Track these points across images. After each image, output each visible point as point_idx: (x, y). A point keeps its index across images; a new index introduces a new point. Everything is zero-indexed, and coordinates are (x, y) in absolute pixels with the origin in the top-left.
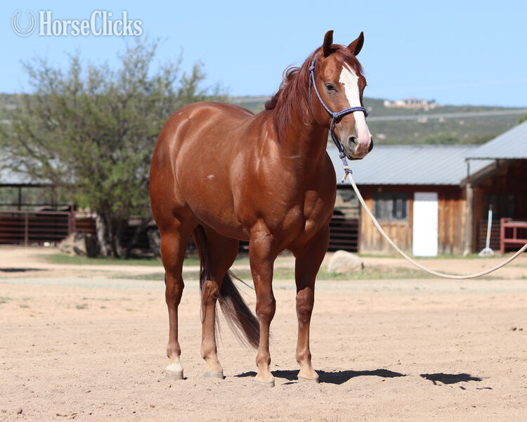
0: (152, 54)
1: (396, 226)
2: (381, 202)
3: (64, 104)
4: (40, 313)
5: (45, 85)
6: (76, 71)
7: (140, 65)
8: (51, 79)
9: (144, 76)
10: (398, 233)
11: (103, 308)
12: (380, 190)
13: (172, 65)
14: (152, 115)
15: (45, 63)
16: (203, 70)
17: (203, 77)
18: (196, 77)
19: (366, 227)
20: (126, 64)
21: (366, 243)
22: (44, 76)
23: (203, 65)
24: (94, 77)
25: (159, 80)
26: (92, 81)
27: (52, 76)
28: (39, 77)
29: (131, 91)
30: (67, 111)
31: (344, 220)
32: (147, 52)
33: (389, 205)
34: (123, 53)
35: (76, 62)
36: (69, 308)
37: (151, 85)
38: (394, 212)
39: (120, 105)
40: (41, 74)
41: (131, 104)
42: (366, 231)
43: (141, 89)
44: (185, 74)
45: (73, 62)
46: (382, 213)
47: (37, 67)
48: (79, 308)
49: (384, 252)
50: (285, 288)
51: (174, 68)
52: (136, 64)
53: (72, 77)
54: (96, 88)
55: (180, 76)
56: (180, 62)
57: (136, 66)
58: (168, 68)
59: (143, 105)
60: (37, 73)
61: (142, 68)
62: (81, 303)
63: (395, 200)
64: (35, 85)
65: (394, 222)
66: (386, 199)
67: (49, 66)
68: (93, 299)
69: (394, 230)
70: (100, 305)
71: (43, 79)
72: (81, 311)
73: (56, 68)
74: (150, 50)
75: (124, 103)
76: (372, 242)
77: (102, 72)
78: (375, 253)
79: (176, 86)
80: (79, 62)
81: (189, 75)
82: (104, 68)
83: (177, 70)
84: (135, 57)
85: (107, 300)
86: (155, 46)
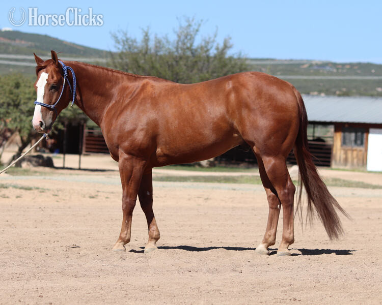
0: (197, 31)
1: (356, 150)
2: (347, 134)
3: (137, 62)
4: (64, 200)
5: (126, 49)
6: (146, 40)
7: (189, 37)
8: (130, 45)
9: (191, 45)
10: (357, 156)
11: (107, 198)
12: (346, 126)
13: (210, 38)
14: (195, 71)
15: (125, 34)
16: (231, 42)
17: (231, 47)
18: (226, 47)
19: (336, 150)
20: (179, 36)
21: (336, 161)
22: (126, 43)
23: (230, 38)
24: (158, 45)
25: (202, 48)
26: (156, 47)
27: (131, 43)
28: (122, 43)
29: (182, 54)
30: (139, 67)
31: (325, 145)
32: (194, 29)
33: (353, 136)
34: (177, 30)
35: (147, 35)
36: (84, 197)
37: (196, 50)
38: (356, 141)
39: (174, 63)
40: (123, 41)
41: (182, 63)
42: (336, 153)
43: (189, 53)
44: (218, 44)
45: (144, 34)
46: (347, 141)
47: (121, 36)
48: (92, 197)
49: (348, 167)
50: (234, 190)
51: (212, 39)
52: (186, 36)
53: (144, 44)
54: (159, 51)
55: (215, 45)
56: (215, 36)
57: (186, 38)
58: (207, 40)
59: (190, 63)
60: (121, 41)
61: (190, 39)
62: (93, 194)
63: (356, 133)
64: (119, 48)
65: (355, 147)
66: (350, 132)
67: (128, 36)
68: (103, 192)
69: (355, 153)
70: (106, 196)
71: (124, 45)
72: (92, 199)
73: (133, 38)
74: (196, 27)
75: (177, 62)
76: (340, 160)
77: (164, 41)
78: (342, 167)
79: (213, 52)
80: (149, 34)
81: (221, 46)
82: (164, 38)
83: (214, 41)
84: (185, 32)
85: (112, 193)
86: (199, 25)
